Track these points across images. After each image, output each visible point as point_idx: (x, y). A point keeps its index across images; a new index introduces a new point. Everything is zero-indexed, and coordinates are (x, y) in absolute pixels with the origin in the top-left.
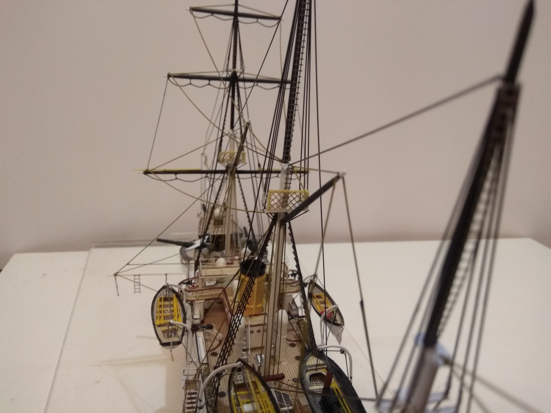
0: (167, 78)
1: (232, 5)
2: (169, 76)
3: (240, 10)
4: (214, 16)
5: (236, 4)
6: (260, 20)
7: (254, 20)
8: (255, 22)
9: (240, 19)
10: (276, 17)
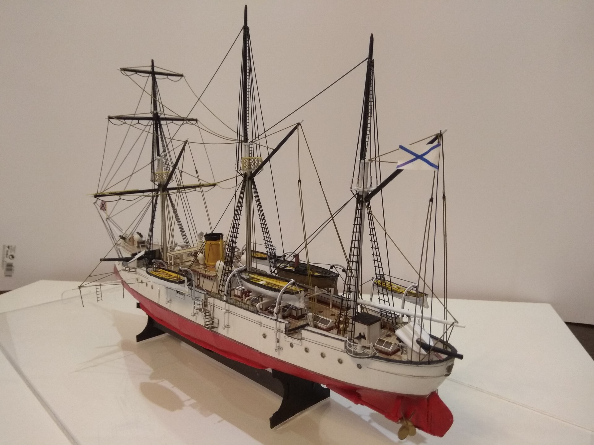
0: (108, 120)
1: (150, 66)
2: (110, 118)
3: (156, 70)
4: (138, 74)
5: (153, 66)
6: (169, 77)
7: (165, 77)
8: (166, 78)
9: (157, 76)
10: (179, 74)
